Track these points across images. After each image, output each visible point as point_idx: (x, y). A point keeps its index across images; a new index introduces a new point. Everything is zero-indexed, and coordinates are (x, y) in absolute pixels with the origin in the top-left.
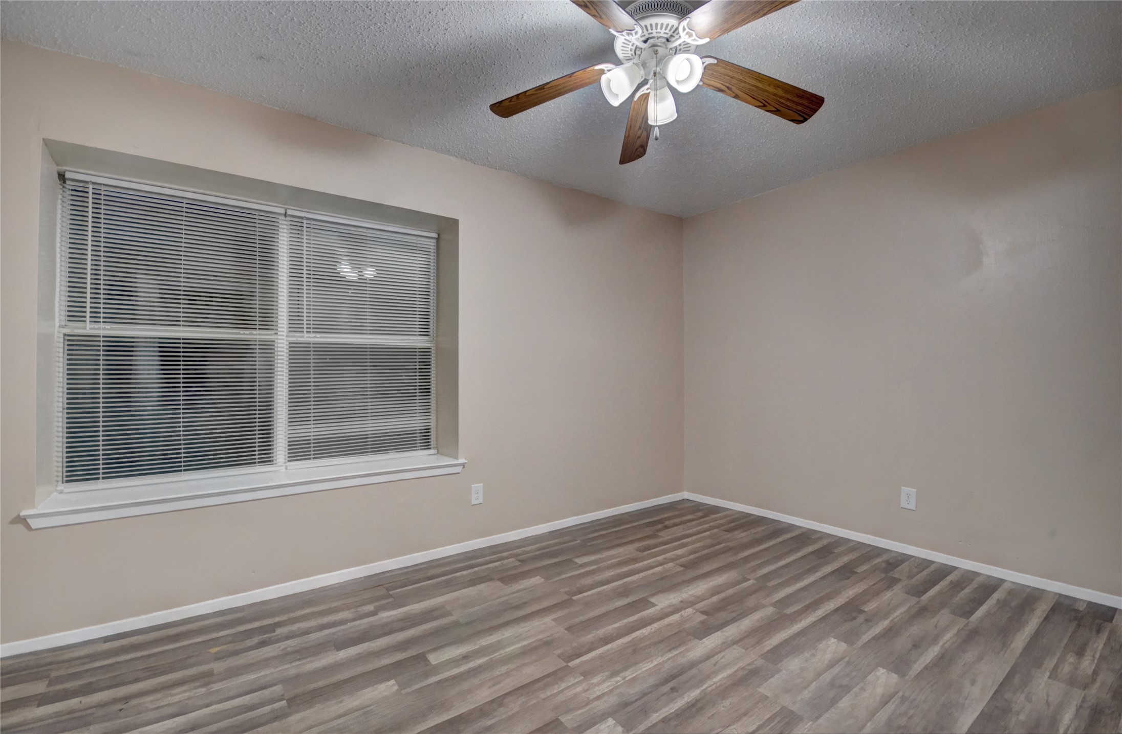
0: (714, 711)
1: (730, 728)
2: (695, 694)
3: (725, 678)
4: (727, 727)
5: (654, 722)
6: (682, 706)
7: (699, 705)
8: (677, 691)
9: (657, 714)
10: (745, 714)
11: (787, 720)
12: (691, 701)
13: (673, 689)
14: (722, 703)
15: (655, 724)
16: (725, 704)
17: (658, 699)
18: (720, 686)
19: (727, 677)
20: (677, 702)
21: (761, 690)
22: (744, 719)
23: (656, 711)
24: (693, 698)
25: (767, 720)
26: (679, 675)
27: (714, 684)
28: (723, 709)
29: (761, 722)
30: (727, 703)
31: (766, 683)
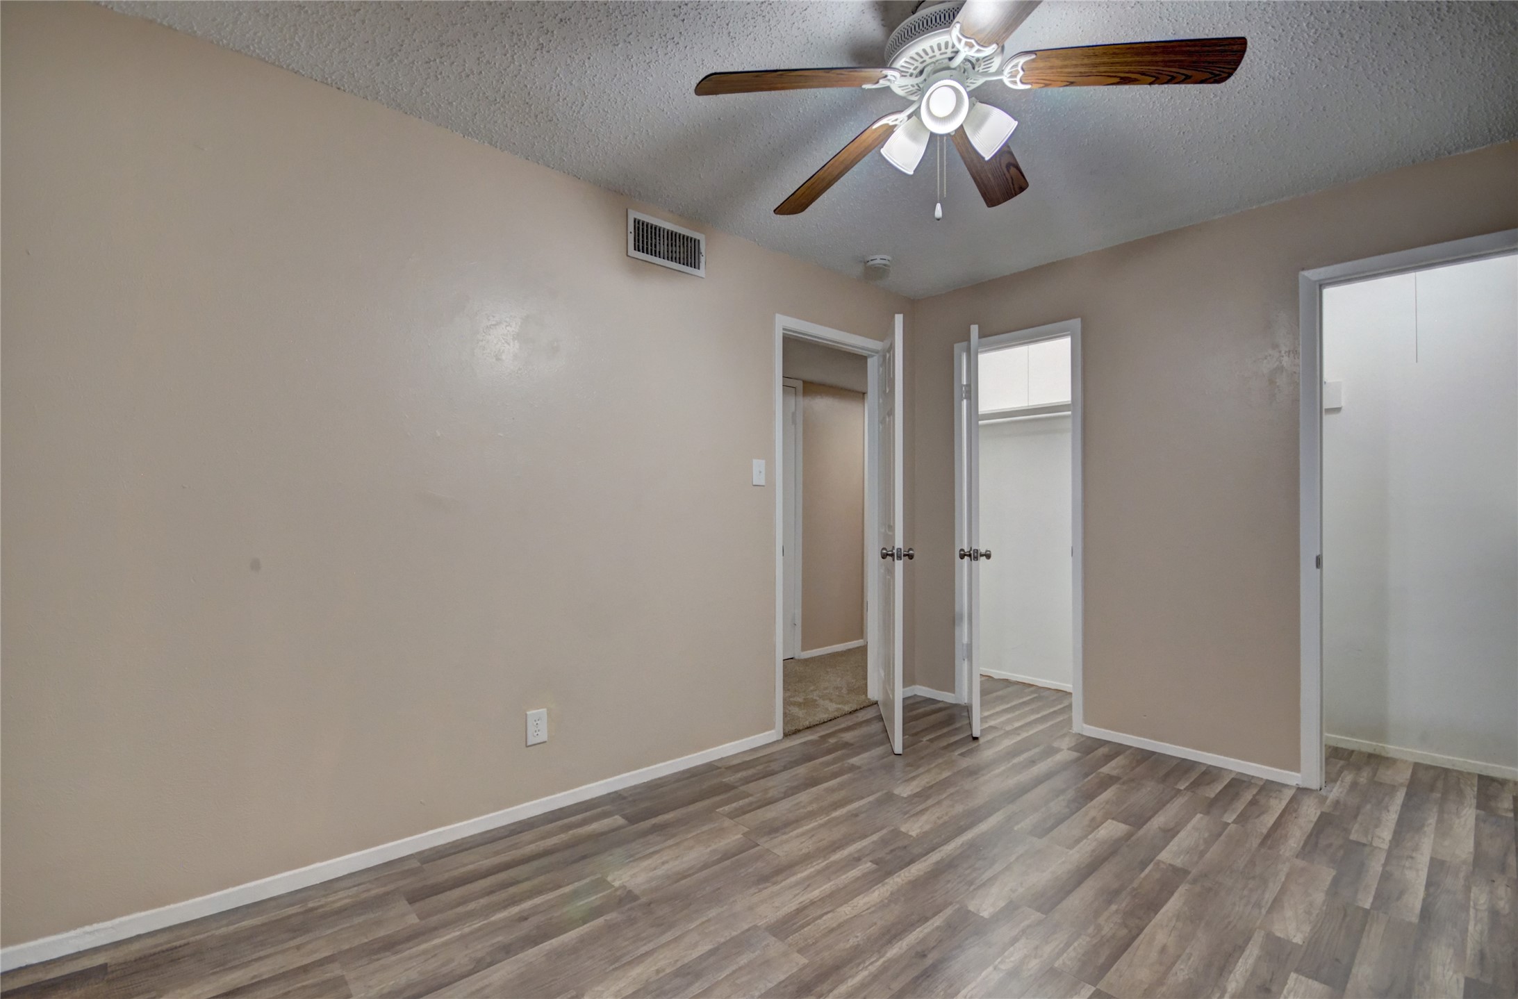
0: (869, 931)
1: (852, 916)
2: (893, 951)
3: (850, 977)
4: (855, 916)
5: (937, 917)
6: (908, 935)
7: (887, 937)
8: (917, 953)
9: (935, 925)
10: (832, 930)
11: (785, 926)
12: (897, 942)
13: (923, 955)
14: (858, 941)
15: (936, 915)
16: (855, 940)
17: (940, 941)
18: (859, 964)
19: (847, 979)
20: (915, 940)
21: (803, 961)
22: (834, 925)
23: (938, 928)
24: (896, 946)
25: (809, 924)
26: (917, 978)
27: (867, 967)
28: (859, 934)
29: (816, 922)
30: (853, 942)
31: (793, 972)
